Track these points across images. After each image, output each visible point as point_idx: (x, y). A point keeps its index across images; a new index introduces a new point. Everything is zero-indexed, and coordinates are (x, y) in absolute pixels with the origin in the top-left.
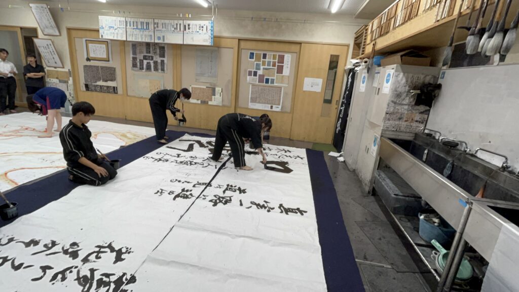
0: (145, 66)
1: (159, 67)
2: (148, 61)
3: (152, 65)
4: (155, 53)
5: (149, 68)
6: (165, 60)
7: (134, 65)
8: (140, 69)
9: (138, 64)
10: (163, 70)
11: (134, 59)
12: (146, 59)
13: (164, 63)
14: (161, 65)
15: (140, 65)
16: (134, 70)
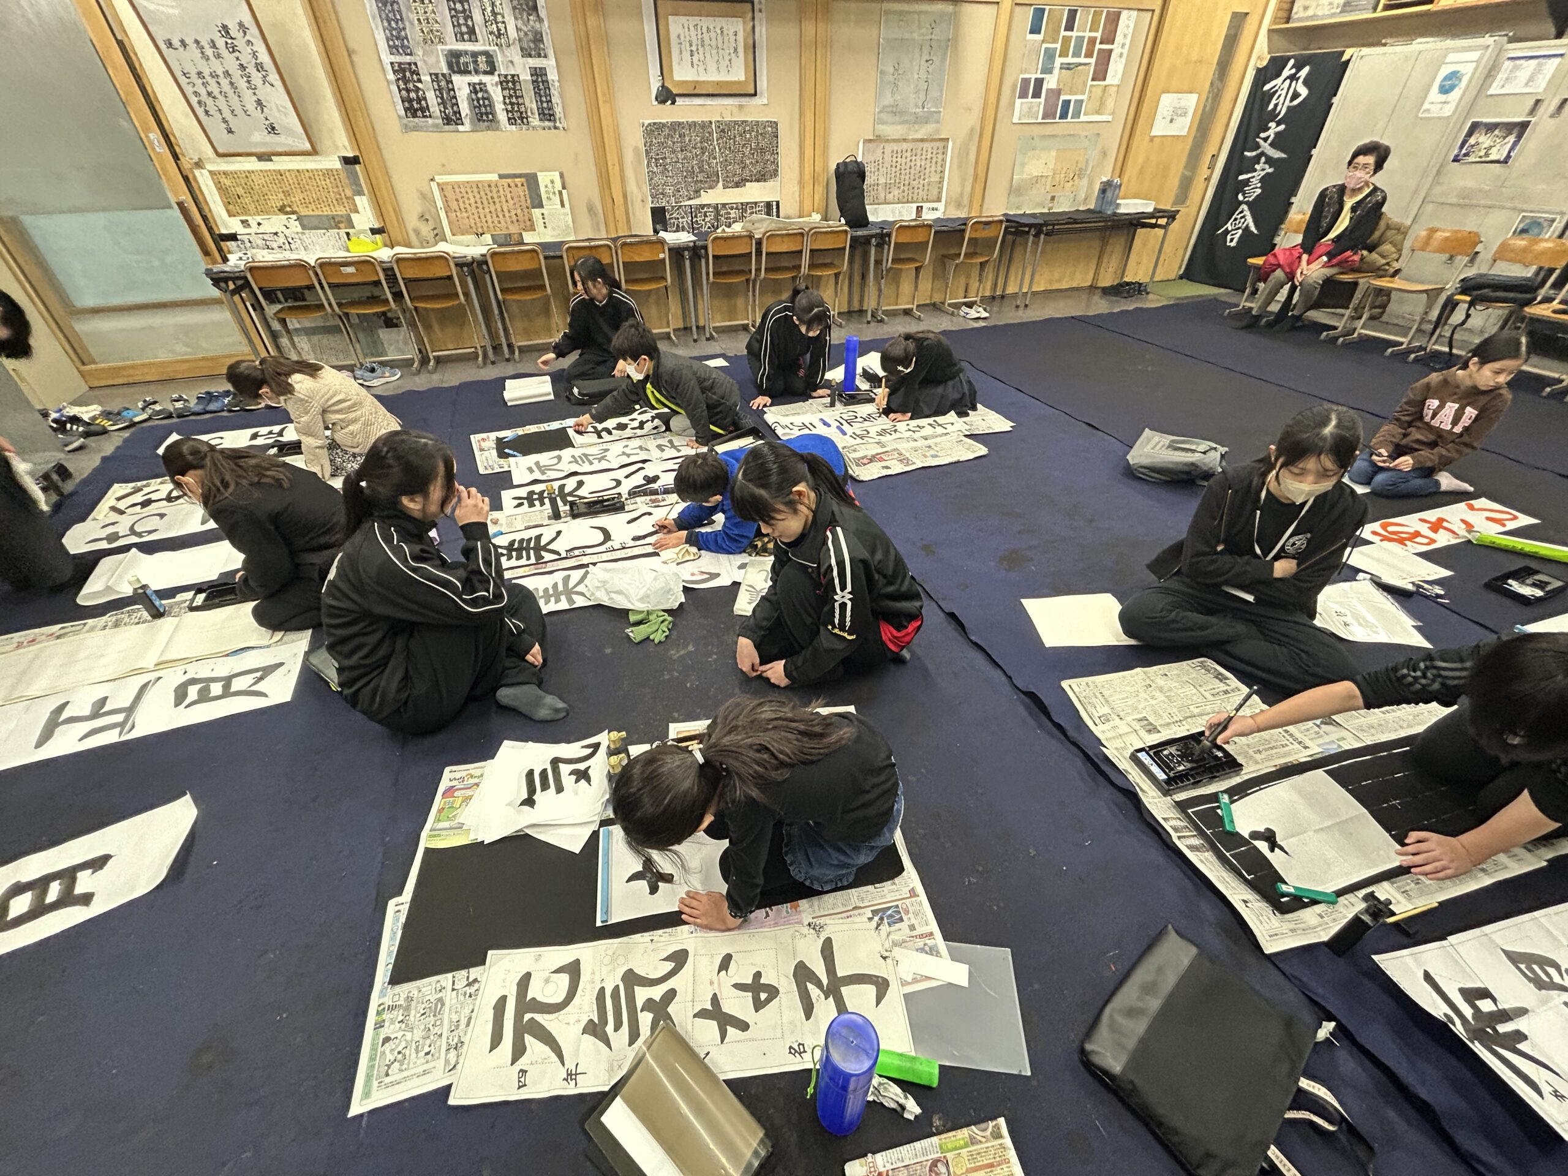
0: (465, 108)
1: (530, 103)
2: (475, 79)
3: (497, 95)
4: (499, 36)
5: (484, 114)
6: (549, 64)
7: (415, 108)
8: (448, 121)
9: (431, 97)
10: (547, 115)
11: (406, 74)
12: (466, 72)
13: (545, 82)
14: (537, 93)
15: (443, 103)
16: (416, 128)
